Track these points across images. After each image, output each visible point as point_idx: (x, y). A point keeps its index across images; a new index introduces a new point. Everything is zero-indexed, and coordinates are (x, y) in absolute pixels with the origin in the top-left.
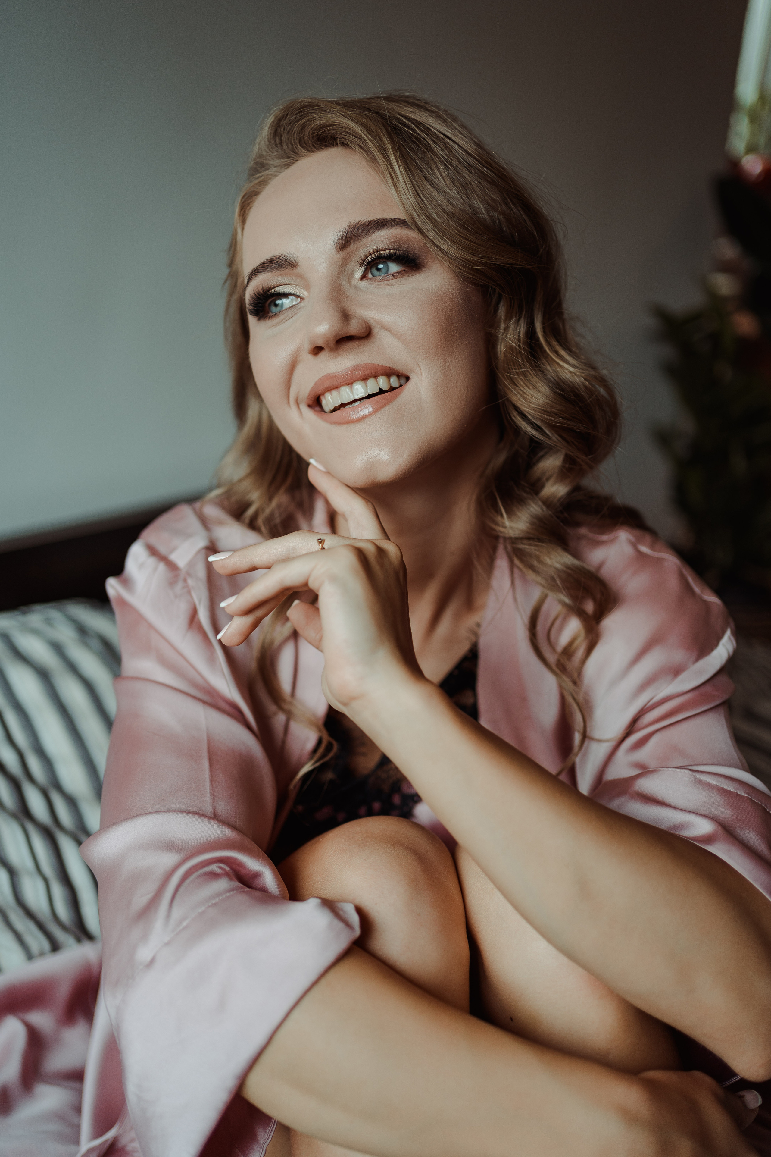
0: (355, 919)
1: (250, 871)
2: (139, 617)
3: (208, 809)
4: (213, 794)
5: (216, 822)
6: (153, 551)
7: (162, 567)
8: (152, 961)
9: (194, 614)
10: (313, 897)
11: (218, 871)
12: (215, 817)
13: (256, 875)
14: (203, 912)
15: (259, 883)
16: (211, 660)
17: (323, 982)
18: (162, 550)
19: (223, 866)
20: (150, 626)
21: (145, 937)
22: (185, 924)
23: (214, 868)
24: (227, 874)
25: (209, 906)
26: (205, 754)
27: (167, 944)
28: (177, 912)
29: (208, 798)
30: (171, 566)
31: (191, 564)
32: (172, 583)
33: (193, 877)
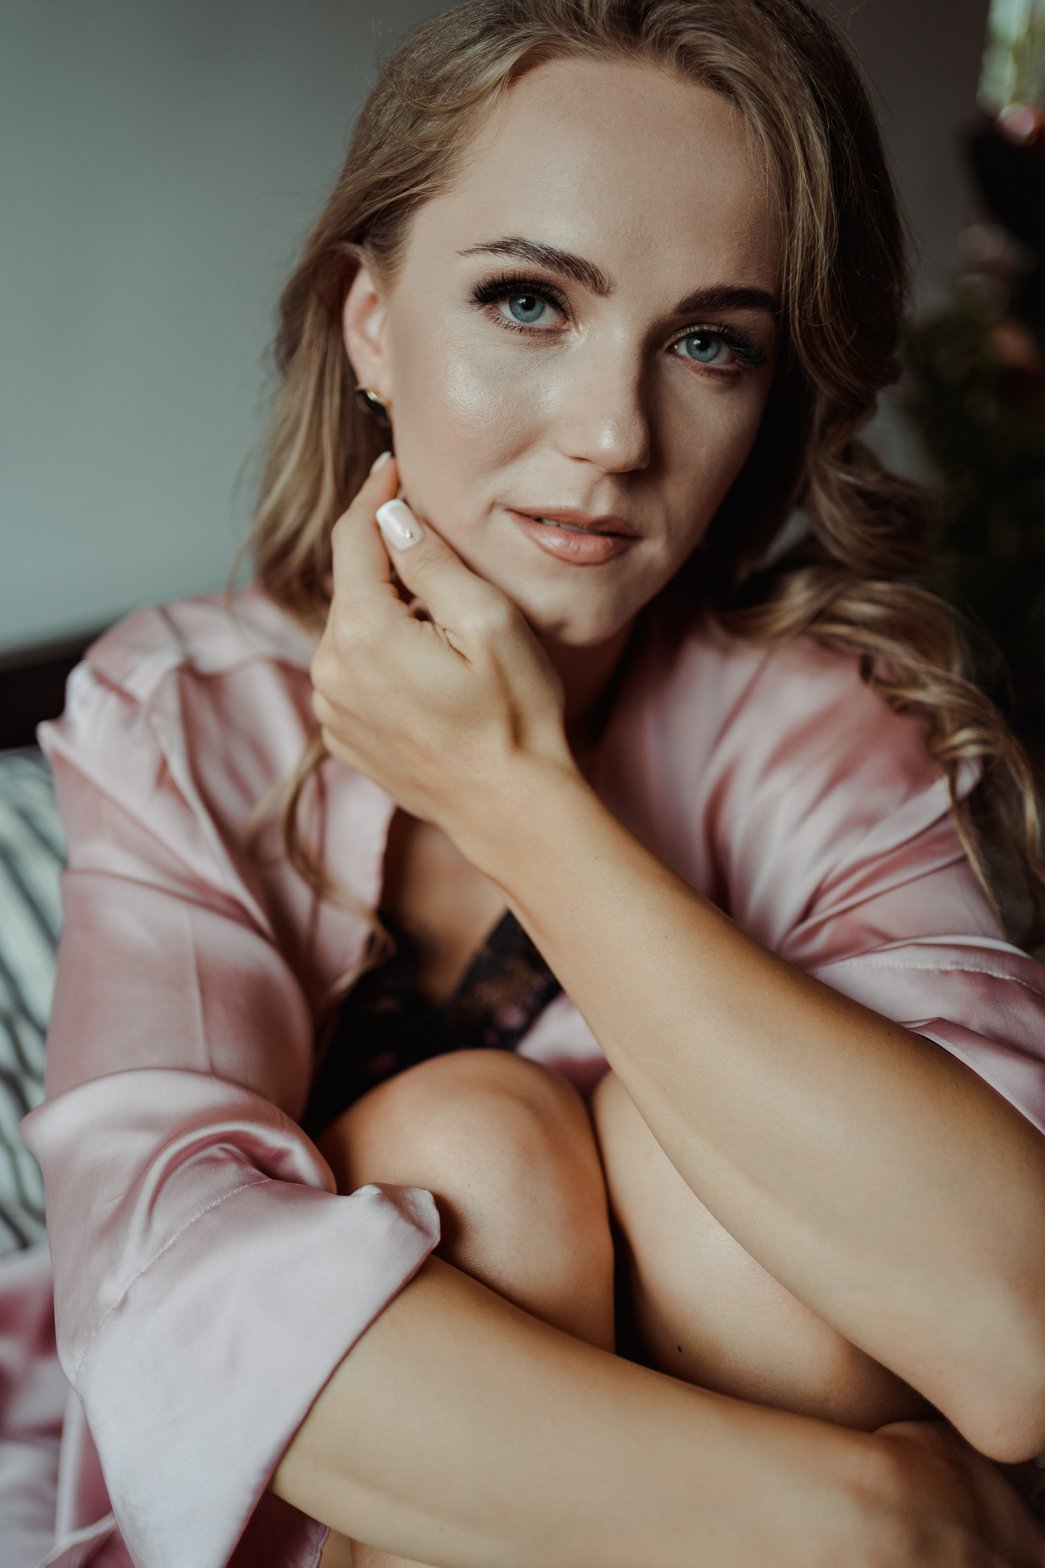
0: (433, 1218)
1: (270, 1150)
2: (83, 781)
3: (201, 1062)
4: (208, 1039)
5: (214, 1080)
6: (100, 678)
7: (112, 701)
8: (125, 1301)
9: (163, 767)
10: (367, 1184)
11: (221, 1155)
12: (213, 1073)
13: (281, 1155)
14: (198, 1221)
15: (286, 1167)
16: (193, 835)
17: (385, 1319)
18: (114, 675)
19: (229, 1147)
20: (99, 793)
21: (112, 1265)
22: (170, 1242)
23: (214, 1151)
24: (236, 1159)
25: (206, 1212)
26: (193, 978)
27: (144, 1274)
28: (160, 1224)
29: (200, 1045)
30: (127, 698)
31: (157, 694)
32: (128, 723)
33: (181, 1169)
